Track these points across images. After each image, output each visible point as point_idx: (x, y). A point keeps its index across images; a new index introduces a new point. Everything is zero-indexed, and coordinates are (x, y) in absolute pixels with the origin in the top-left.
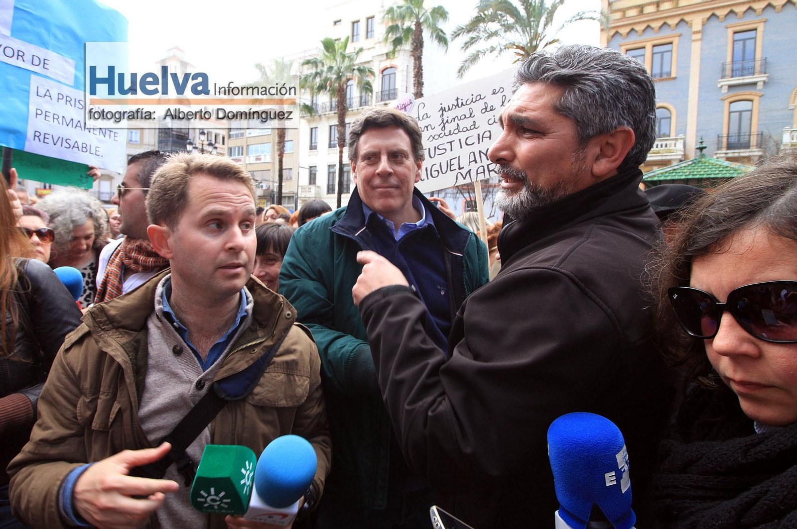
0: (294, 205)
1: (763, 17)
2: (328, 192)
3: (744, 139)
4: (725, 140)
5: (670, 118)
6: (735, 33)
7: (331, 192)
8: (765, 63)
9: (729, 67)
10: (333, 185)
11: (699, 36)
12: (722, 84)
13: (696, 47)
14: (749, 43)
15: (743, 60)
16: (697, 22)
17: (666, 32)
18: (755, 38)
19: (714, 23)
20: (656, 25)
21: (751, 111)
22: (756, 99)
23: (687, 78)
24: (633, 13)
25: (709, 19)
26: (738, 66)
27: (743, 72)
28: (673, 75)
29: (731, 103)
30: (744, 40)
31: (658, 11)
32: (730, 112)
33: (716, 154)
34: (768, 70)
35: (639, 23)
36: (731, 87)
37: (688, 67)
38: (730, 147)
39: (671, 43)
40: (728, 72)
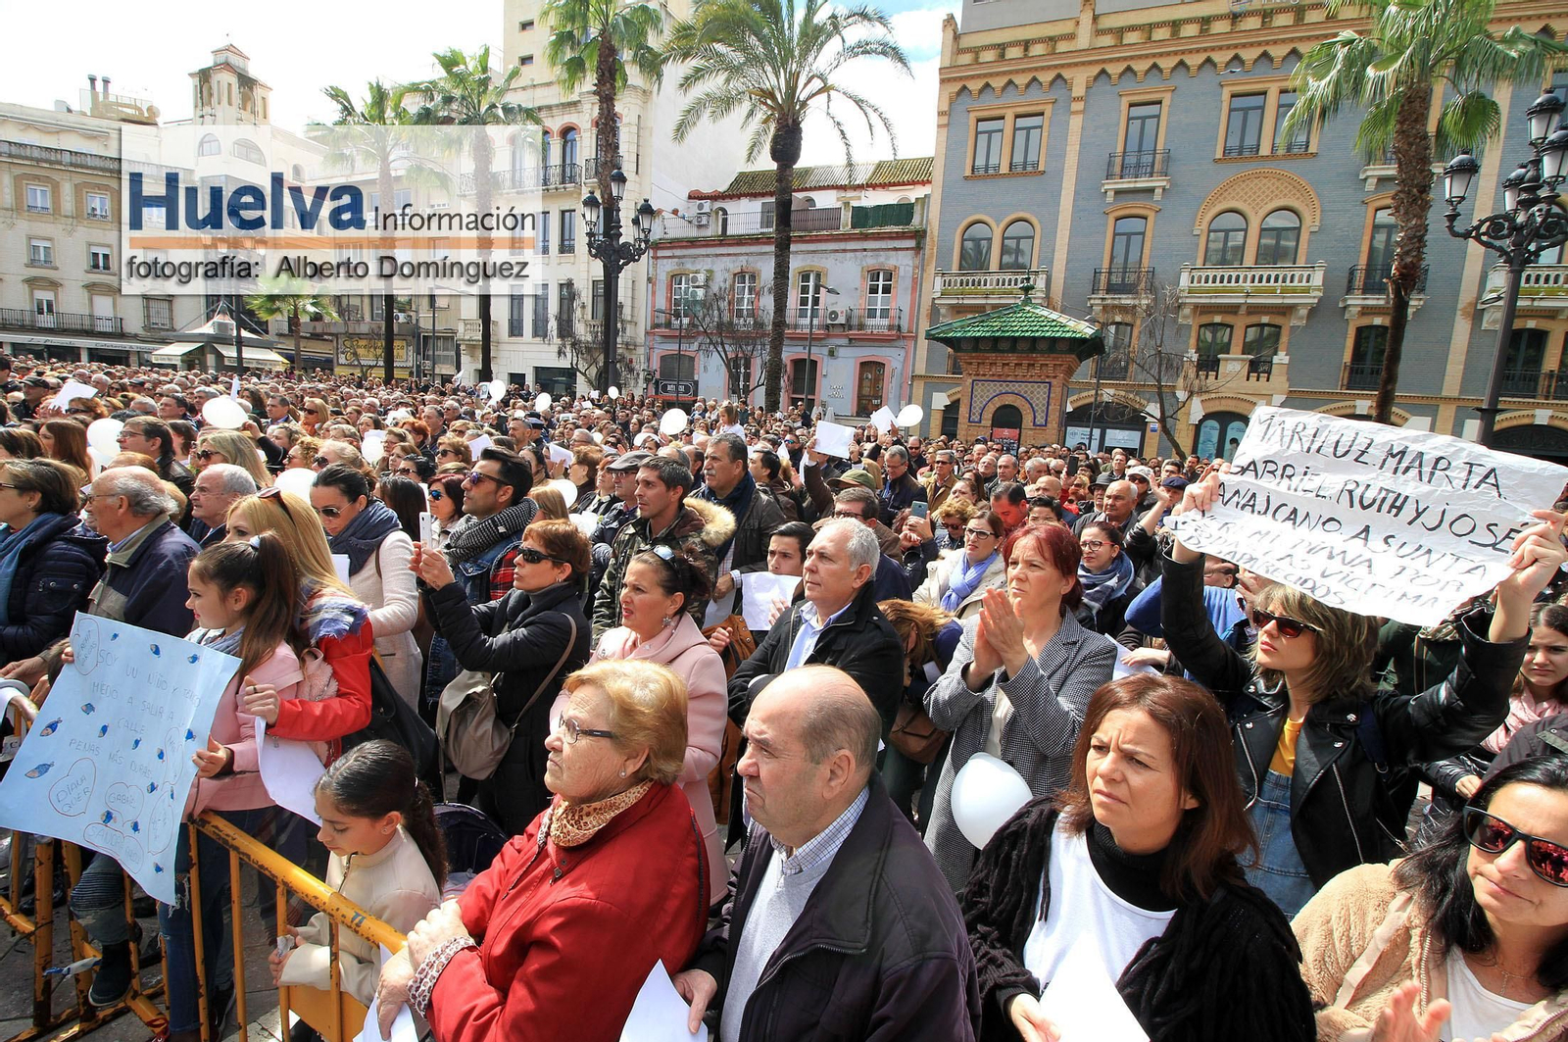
0: (453, 353)
1: (1171, 84)
2: (512, 333)
3: (1131, 278)
4: (1103, 278)
5: (1033, 237)
6: (1131, 105)
7: (516, 332)
8: (1168, 157)
9: (1118, 161)
10: (520, 321)
11: (1078, 106)
12: (1106, 187)
13: (1076, 123)
14: (1150, 124)
15: (1140, 151)
16: (1079, 80)
17: (1035, 94)
18: (1158, 117)
19: (1103, 86)
20: (1021, 80)
21: (1143, 234)
22: (1151, 216)
23: (1059, 174)
24: (988, 56)
25: (1096, 78)
26: (1132, 160)
27: (1137, 170)
28: (1041, 168)
29: (1117, 220)
30: (1143, 119)
31: (1026, 56)
32: (1115, 235)
33: (1090, 299)
34: (1170, 171)
35: (998, 74)
36: (1118, 192)
37: (1063, 156)
38: (1111, 289)
39: (1042, 114)
40: (1117, 169)
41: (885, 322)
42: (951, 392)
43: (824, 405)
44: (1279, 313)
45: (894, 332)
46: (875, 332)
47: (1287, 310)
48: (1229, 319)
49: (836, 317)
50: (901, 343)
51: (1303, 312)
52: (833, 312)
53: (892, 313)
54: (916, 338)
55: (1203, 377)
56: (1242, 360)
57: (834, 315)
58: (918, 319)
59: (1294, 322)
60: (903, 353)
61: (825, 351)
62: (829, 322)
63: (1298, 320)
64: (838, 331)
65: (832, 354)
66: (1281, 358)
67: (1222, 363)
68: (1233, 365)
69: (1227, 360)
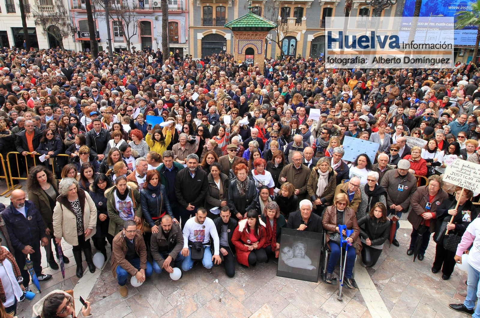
41: (176, 6)
42: (204, 32)
43: (156, 39)
44: (302, 4)
45: (181, 10)
46: (173, 10)
47: (305, 3)
48: (289, 6)
49: (157, 4)
50: (183, 14)
51: (310, 4)
52: (155, 2)
53: (178, 3)
54: (188, 12)
55: (283, 25)
56: (294, 19)
57: (156, 3)
58: (189, 4)
59: (307, 7)
60: (184, 18)
61: (154, 18)
62: (154, 6)
63: (308, 6)
64: (157, 10)
65: (156, 19)
66: (304, 18)
67: (288, 20)
68: (291, 21)
69: (289, 19)
